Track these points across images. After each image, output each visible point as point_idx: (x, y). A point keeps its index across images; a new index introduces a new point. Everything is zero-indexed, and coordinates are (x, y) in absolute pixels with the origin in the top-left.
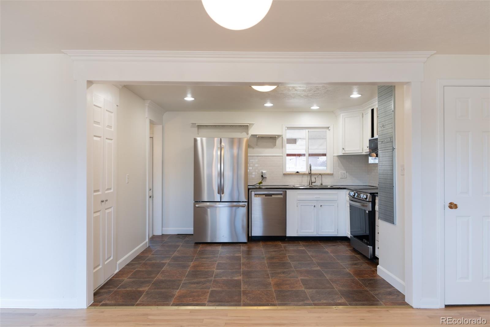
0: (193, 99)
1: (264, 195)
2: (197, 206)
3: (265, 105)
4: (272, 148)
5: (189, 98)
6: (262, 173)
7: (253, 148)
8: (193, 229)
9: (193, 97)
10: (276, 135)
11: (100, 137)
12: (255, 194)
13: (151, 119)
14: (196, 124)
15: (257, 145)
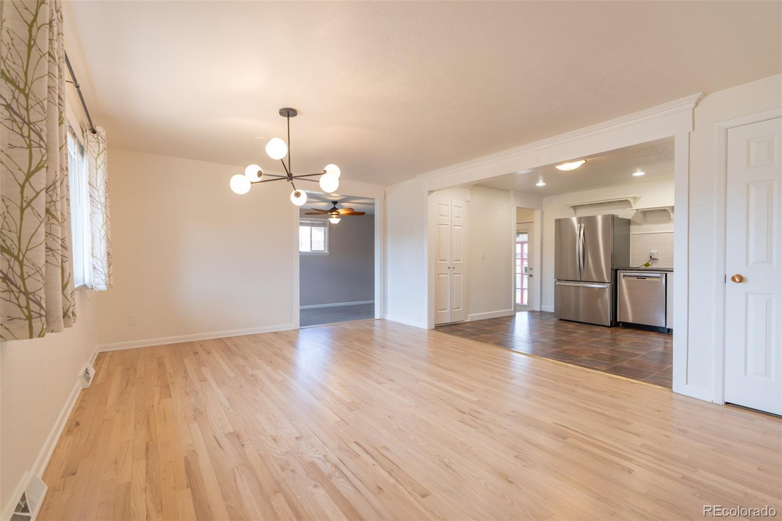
0: (544, 184)
1: (636, 277)
2: (557, 283)
3: (633, 175)
4: (666, 222)
5: (541, 184)
6: (651, 253)
7: (640, 225)
8: (553, 307)
9: (544, 182)
10: (666, 207)
11: (447, 225)
12: (624, 276)
13: (518, 206)
14: (569, 205)
15: (645, 221)
